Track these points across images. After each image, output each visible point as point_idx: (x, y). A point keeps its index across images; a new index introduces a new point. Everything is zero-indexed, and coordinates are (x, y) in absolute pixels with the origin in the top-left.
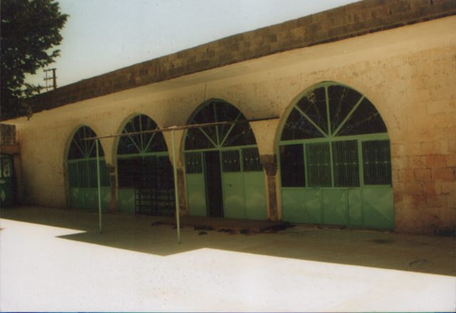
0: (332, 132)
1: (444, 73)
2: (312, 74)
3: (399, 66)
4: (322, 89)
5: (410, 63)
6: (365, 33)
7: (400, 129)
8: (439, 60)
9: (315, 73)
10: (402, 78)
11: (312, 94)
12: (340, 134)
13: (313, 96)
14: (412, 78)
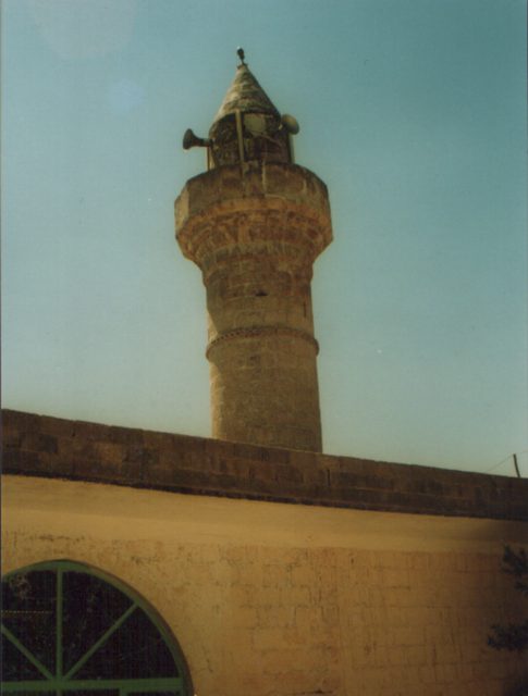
0: (65, 671)
1: (276, 587)
2: (43, 538)
3: (213, 563)
4: (51, 575)
5: (229, 561)
6: (239, 497)
7: (211, 671)
8: (269, 565)
9: (51, 539)
10: (217, 584)
11: (24, 581)
12: (80, 676)
13: (24, 586)
14: (232, 585)
